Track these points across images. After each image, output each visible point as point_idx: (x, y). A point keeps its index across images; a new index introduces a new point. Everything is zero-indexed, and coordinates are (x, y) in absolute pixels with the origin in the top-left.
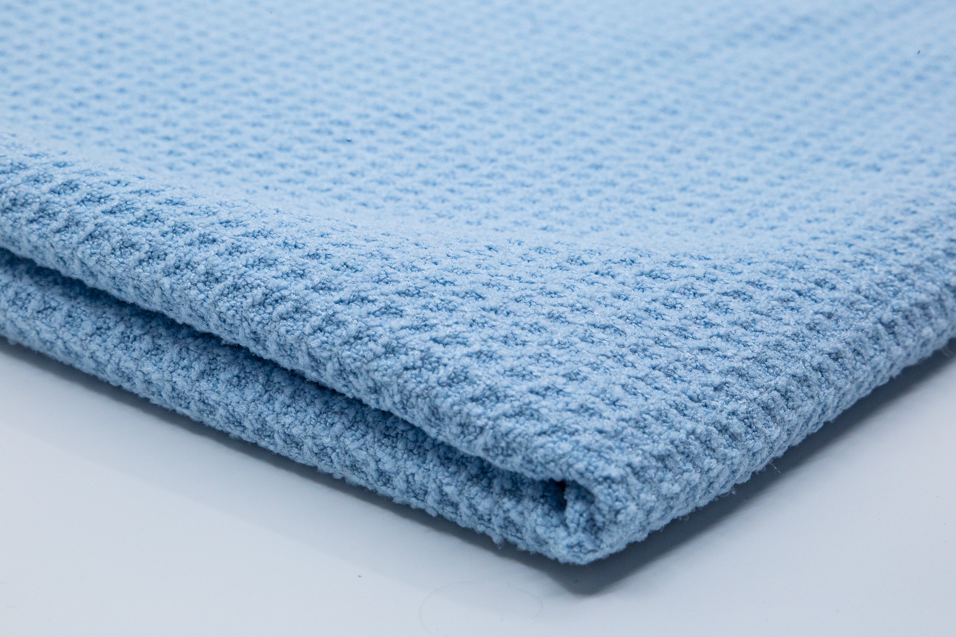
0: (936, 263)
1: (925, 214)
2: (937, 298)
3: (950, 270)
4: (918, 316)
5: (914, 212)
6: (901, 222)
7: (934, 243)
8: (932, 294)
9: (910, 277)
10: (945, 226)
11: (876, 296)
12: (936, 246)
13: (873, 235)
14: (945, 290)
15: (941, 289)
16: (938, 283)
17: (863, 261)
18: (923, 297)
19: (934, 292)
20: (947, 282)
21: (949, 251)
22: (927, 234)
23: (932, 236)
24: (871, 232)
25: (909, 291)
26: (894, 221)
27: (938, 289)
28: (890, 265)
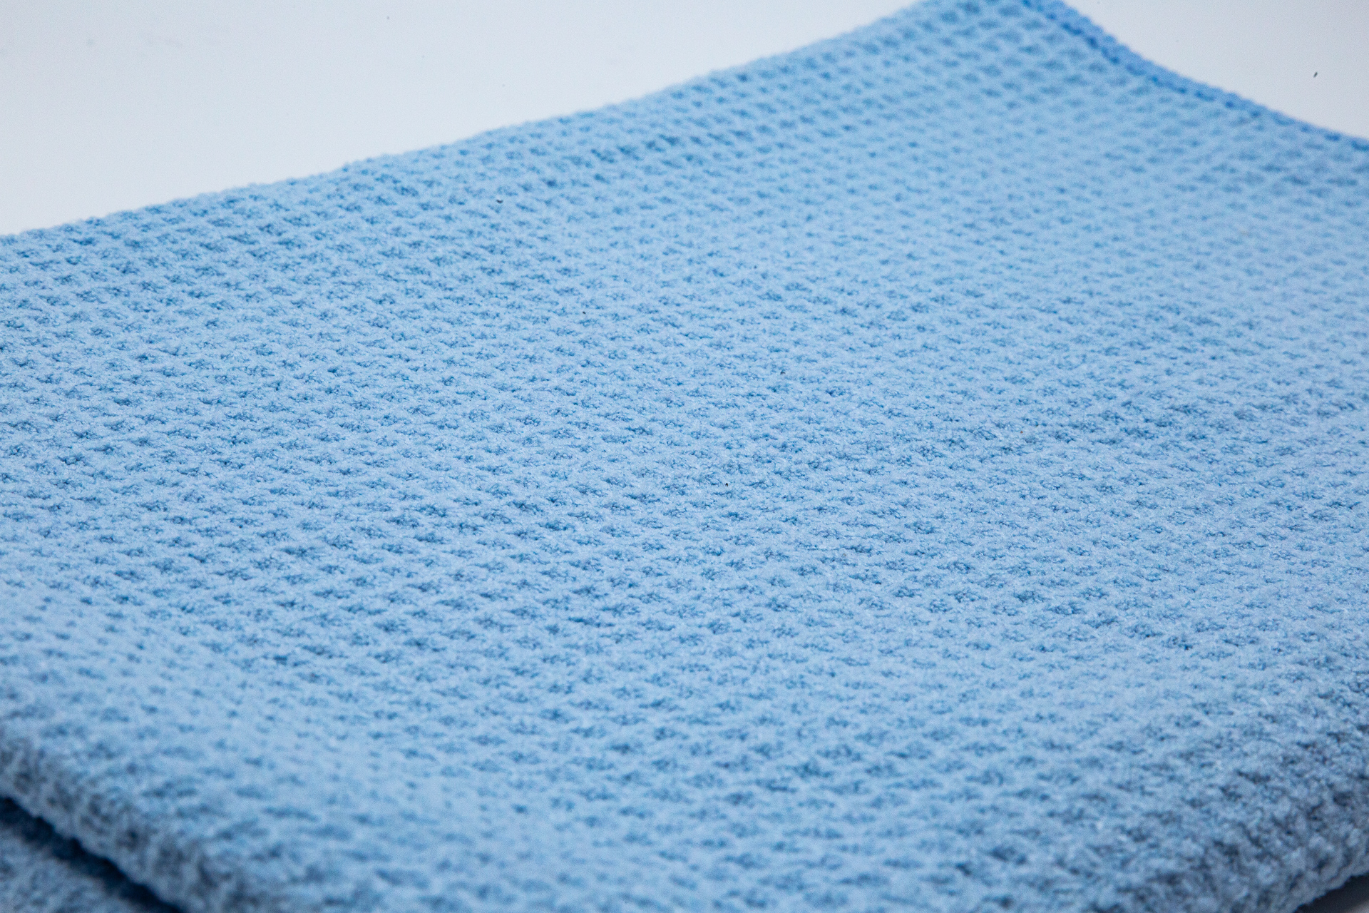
0: (1204, 808)
1: (1213, 726)
2: (1197, 863)
3: (1225, 820)
4: (1162, 896)
5: (1197, 724)
6: (1170, 737)
7: (1210, 776)
8: (1190, 859)
9: (1155, 834)
10: (1237, 750)
11: (1090, 869)
12: (1212, 781)
13: (1116, 760)
14: (1215, 852)
15: (1206, 850)
16: (1202, 841)
17: (1081, 811)
18: (1171, 865)
19: (1192, 854)
20: (1217, 838)
21: (1232, 790)
22: (1203, 761)
23: (1210, 765)
24: (1113, 754)
25: (1151, 856)
26: (1160, 735)
27: (1201, 851)
28: (1124, 816)
